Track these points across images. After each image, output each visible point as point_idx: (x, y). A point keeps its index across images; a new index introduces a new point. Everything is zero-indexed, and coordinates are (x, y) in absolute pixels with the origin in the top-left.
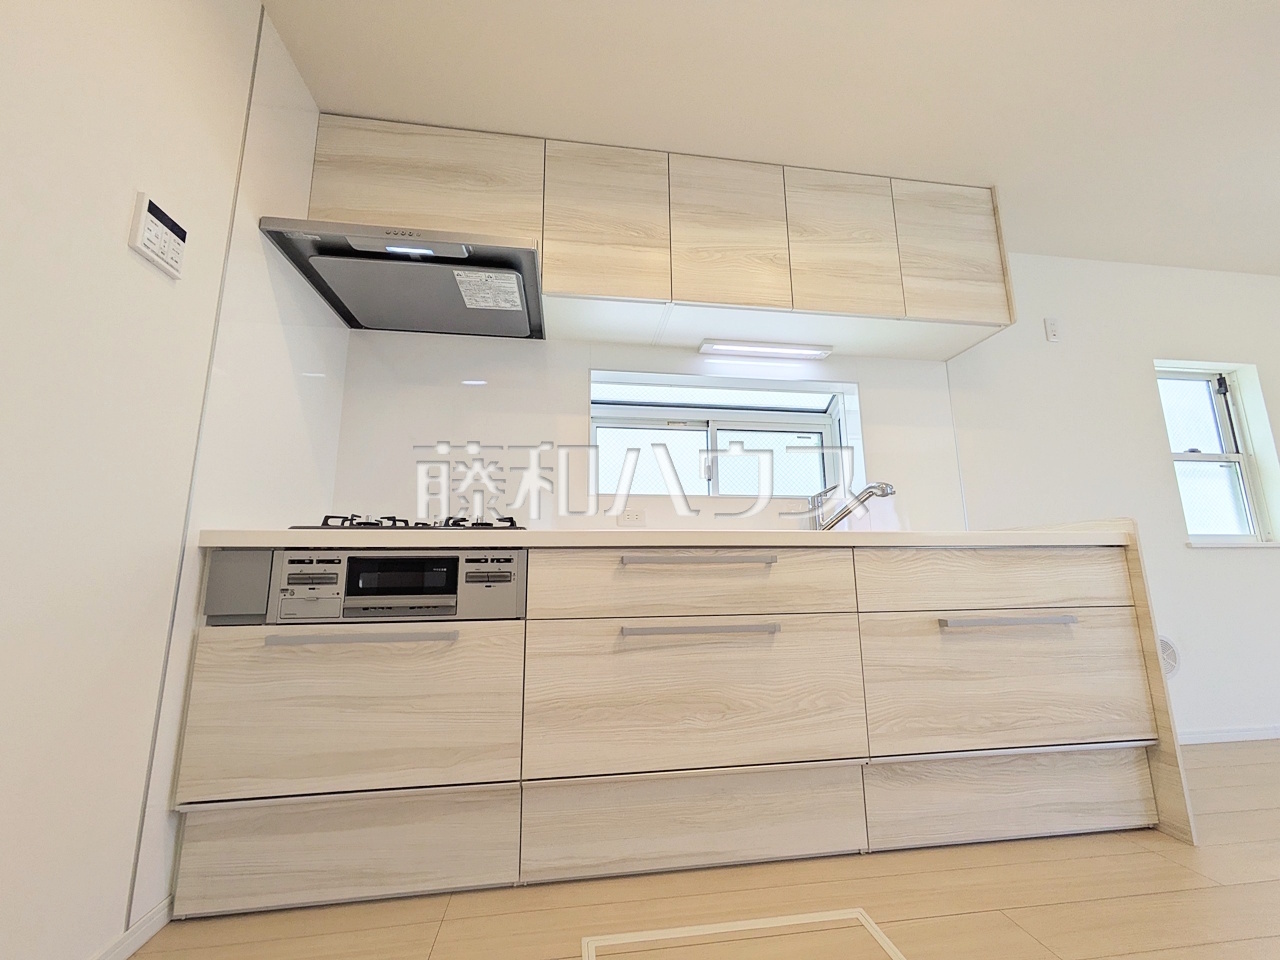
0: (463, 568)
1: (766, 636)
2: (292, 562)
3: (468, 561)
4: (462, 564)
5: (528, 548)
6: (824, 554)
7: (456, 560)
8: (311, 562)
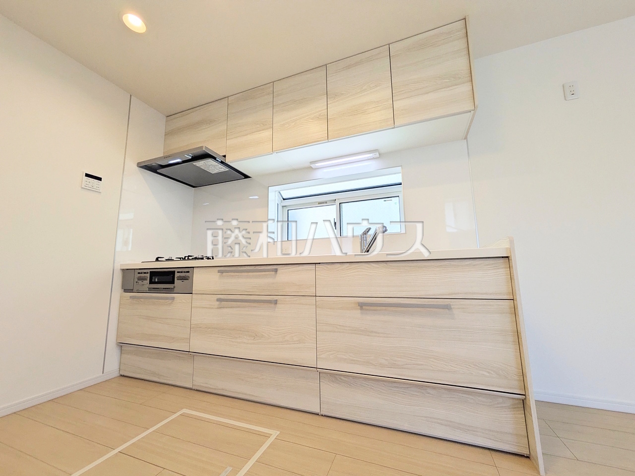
0: (177, 275)
1: (273, 305)
2: (139, 273)
3: (178, 272)
4: (176, 273)
5: (193, 267)
6: (301, 267)
7: (174, 272)
8: (142, 273)
